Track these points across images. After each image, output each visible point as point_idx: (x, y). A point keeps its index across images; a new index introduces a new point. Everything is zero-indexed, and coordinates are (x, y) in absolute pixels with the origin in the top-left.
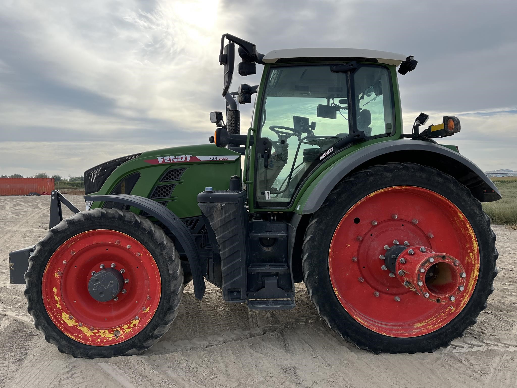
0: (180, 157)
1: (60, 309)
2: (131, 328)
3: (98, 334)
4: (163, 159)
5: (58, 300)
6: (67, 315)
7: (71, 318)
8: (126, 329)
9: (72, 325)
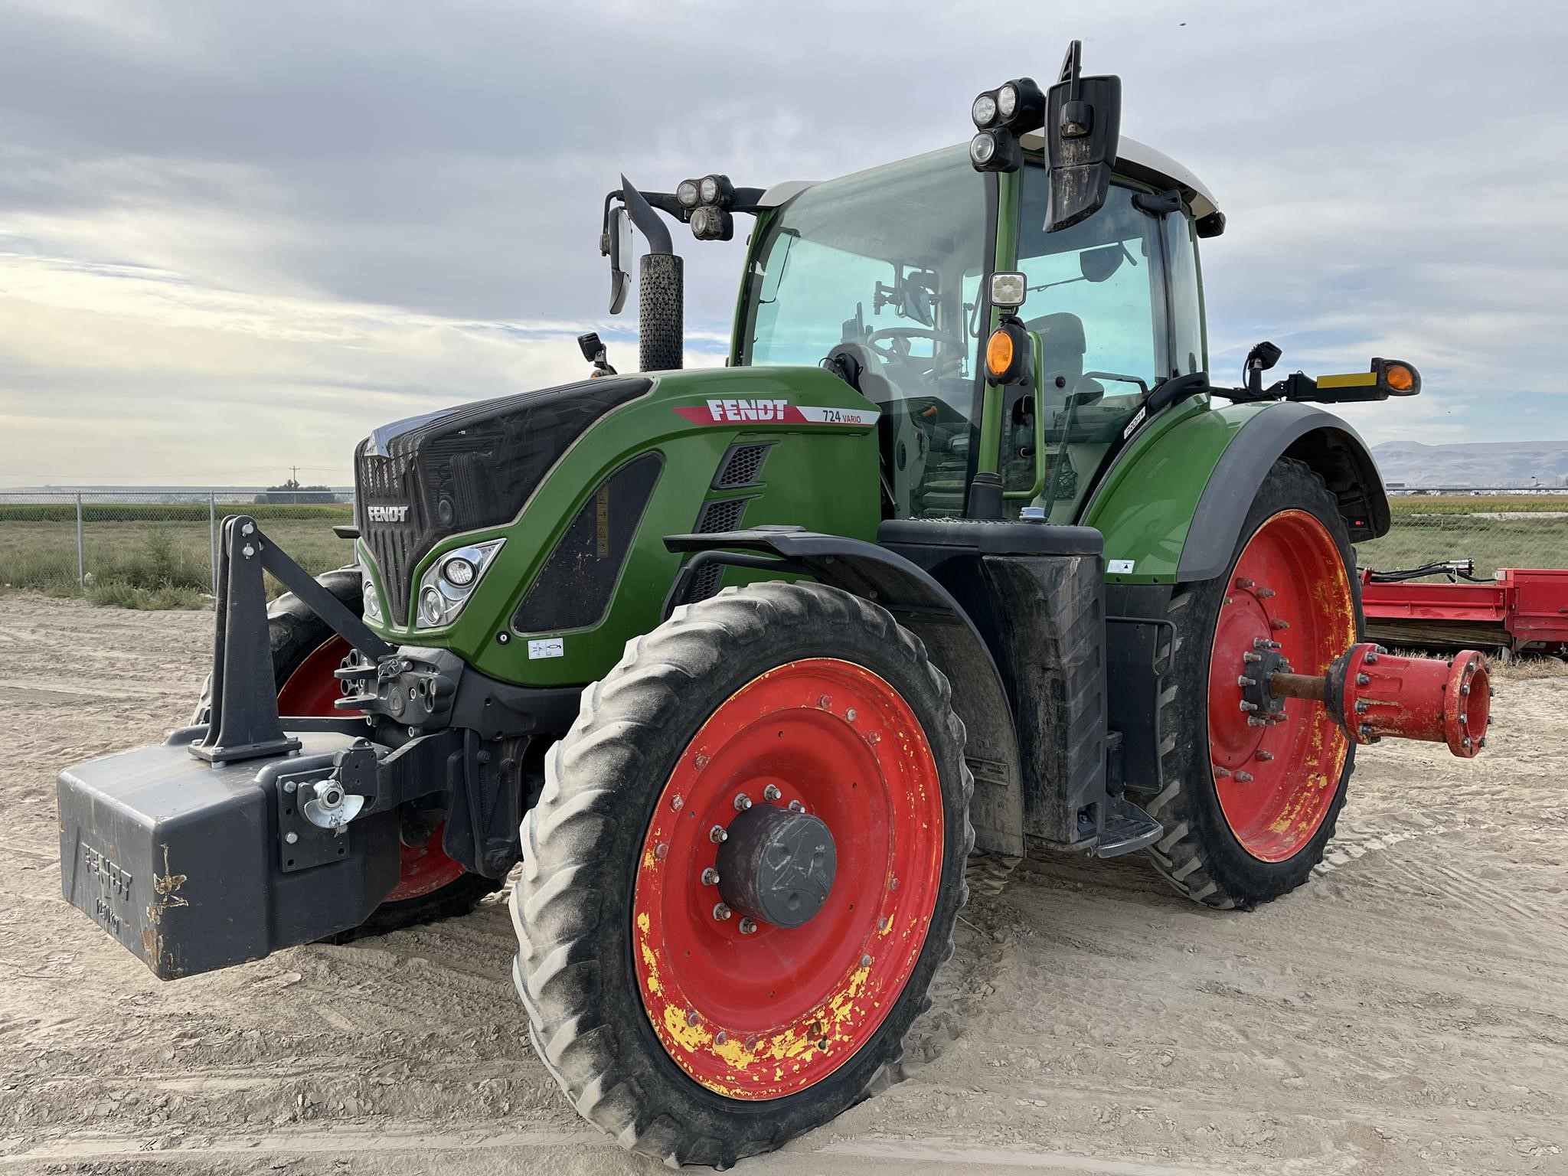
0: (761, 403)
1: (660, 994)
2: (850, 999)
3: (768, 1055)
4: (722, 406)
5: (653, 962)
6: (681, 1013)
7: (694, 1022)
8: (838, 1009)
9: (696, 1045)
